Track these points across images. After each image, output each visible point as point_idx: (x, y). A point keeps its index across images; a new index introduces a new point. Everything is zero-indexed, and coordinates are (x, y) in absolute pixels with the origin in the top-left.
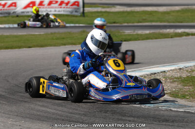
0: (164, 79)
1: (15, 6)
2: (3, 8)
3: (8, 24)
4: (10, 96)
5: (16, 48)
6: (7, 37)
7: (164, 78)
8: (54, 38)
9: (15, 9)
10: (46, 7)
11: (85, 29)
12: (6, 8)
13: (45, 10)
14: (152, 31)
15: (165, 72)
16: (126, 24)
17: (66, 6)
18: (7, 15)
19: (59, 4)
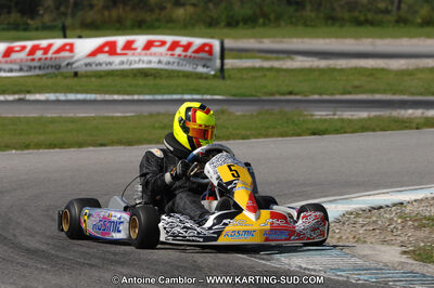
0: (399, 221)
1: (71, 50)
2: (44, 57)
3: (56, 92)
4: (58, 253)
5: (70, 146)
6: (53, 121)
7: (400, 217)
8: (157, 125)
9: (72, 57)
10: (140, 54)
11: (225, 107)
12: (49, 55)
13: (137, 59)
14: (374, 113)
15: (402, 204)
16: (316, 97)
17: (184, 54)
18: (53, 70)
19: (170, 49)
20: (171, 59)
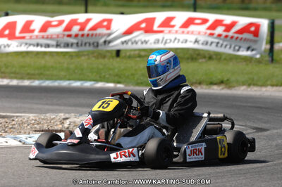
1: (108, 27)
2: (81, 33)
9: (109, 35)
10: (176, 32)
12: (86, 32)
13: (172, 37)
17: (225, 34)
18: (91, 48)
19: (209, 28)
20: (210, 39)
